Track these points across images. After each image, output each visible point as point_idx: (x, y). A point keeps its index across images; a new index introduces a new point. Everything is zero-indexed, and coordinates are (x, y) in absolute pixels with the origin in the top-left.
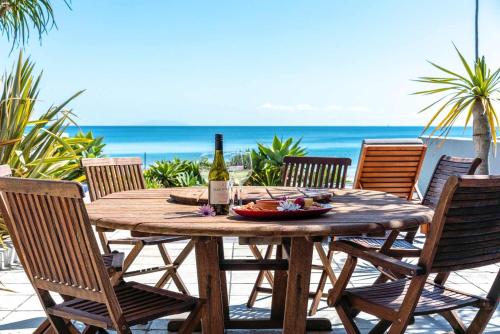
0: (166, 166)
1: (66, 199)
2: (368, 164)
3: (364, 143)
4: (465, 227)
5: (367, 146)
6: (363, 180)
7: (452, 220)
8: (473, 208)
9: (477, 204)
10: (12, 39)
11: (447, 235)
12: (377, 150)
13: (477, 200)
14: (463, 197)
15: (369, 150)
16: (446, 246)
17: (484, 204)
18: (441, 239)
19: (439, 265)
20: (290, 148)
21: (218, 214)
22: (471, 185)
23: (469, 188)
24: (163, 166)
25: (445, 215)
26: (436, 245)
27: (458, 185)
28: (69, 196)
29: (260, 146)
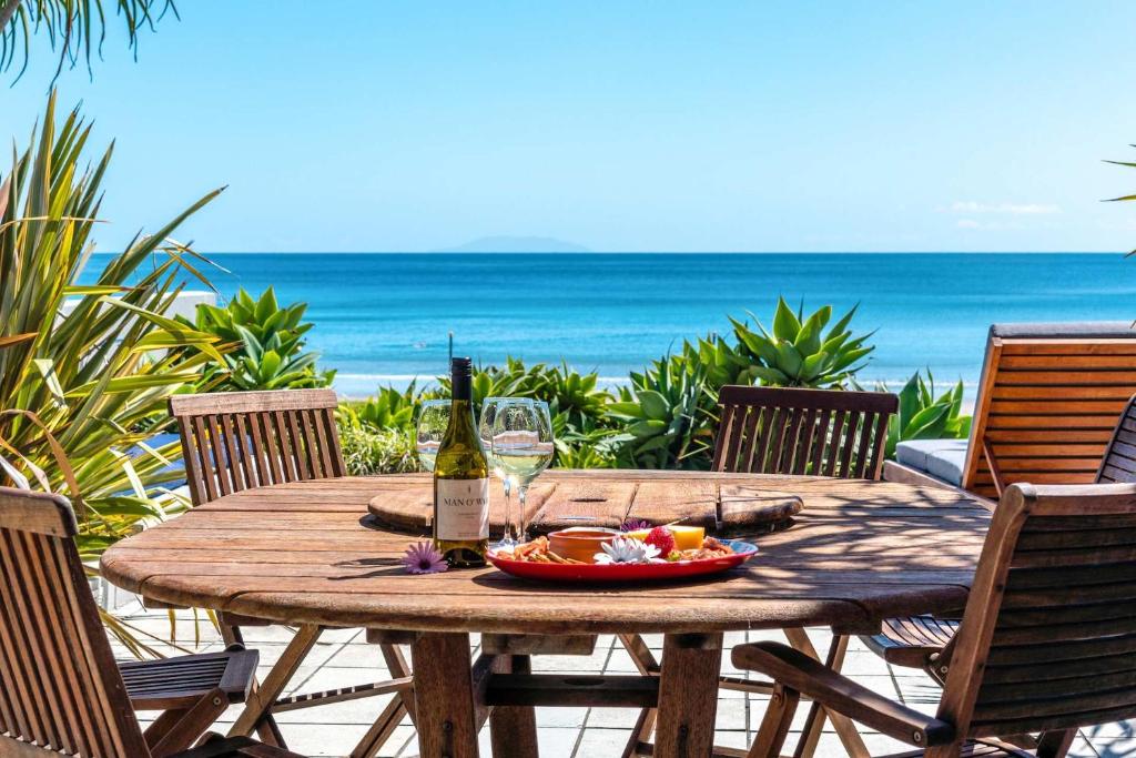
1: (35, 537)
2: (1006, 393)
3: (993, 333)
4: (1063, 619)
5: (999, 343)
6: (996, 435)
7: (1024, 600)
8: (1087, 567)
9: (1095, 559)
10: (60, 41)
11: (1011, 639)
12: (1030, 352)
13: (1094, 549)
14: (1047, 541)
15: (1006, 352)
16: (1009, 668)
17: (1114, 557)
18: (992, 649)
19: (993, 715)
20: (824, 334)
21: (453, 567)
22: (1069, 512)
23: (1063, 519)
25: (998, 587)
26: (979, 666)
27: (1025, 512)
28: (42, 531)
29: (739, 330)
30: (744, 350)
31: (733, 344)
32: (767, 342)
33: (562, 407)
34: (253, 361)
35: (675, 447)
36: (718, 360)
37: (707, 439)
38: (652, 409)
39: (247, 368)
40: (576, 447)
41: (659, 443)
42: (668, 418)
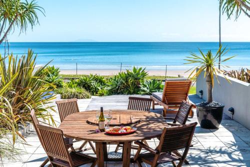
0: (87, 78)
2: (168, 88)
5: (167, 81)
10: (20, 28)
12: (171, 83)
15: (168, 83)
20: (140, 72)
24: (85, 78)
29: (128, 71)
30: (128, 74)
31: (126, 73)
32: (132, 73)
33: (99, 82)
34: (51, 78)
35: (118, 90)
36: (124, 76)
37: (123, 88)
38: (114, 84)
39: (50, 79)
40: (101, 89)
41: (115, 89)
42: (117, 85)
